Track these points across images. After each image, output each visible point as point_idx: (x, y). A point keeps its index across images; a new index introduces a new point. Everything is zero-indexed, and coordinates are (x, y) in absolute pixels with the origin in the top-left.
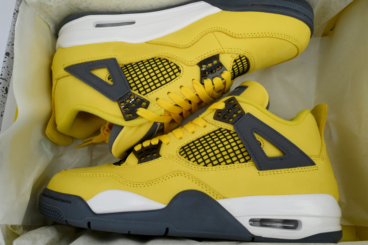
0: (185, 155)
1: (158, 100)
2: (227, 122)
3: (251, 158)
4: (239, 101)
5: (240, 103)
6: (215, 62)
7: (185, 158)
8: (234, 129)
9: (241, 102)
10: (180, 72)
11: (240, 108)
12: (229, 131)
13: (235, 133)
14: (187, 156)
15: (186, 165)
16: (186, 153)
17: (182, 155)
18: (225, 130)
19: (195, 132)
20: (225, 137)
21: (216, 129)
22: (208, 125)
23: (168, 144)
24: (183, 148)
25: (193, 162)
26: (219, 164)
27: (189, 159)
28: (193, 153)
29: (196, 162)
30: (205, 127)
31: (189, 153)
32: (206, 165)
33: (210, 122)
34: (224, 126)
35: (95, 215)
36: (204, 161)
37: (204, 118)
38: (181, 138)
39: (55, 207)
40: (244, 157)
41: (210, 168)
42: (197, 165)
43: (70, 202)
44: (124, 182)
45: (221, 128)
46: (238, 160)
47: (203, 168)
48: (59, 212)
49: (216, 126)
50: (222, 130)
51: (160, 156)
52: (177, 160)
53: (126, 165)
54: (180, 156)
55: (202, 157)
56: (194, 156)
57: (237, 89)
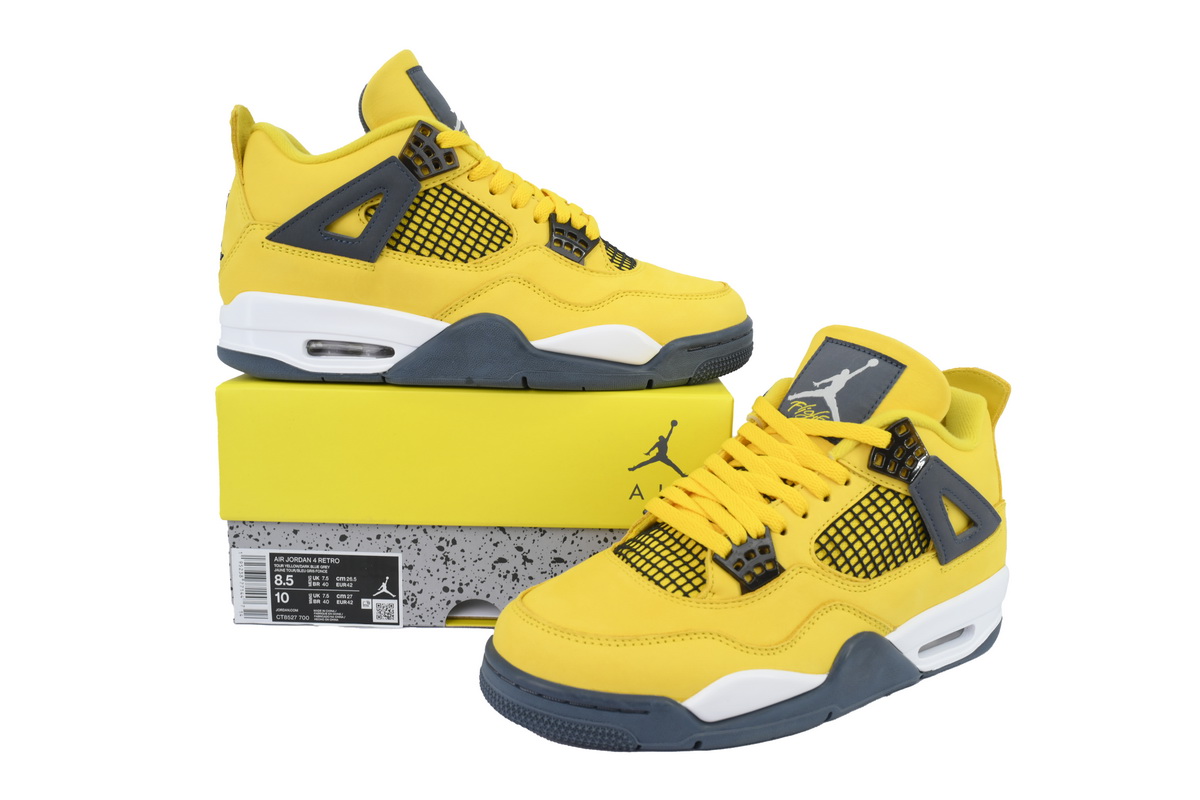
0: (829, 560)
2: (895, 476)
3: (929, 542)
4: (919, 426)
5: (917, 429)
7: (830, 565)
8: (909, 490)
11: (919, 445)
12: (896, 495)
13: (906, 497)
14: (834, 561)
15: (839, 584)
16: (829, 554)
17: (823, 559)
18: (888, 490)
19: (832, 498)
20: (894, 510)
21: (871, 488)
22: (854, 479)
23: (783, 533)
24: (817, 541)
25: (847, 573)
26: (887, 568)
27: (839, 569)
28: (843, 554)
29: (851, 573)
30: (847, 483)
31: (835, 554)
32: (867, 576)
33: (856, 470)
34: (887, 482)
35: (706, 727)
36: (864, 568)
37: (840, 461)
38: (805, 516)
39: (605, 725)
40: (919, 545)
41: (877, 582)
42: (855, 578)
43: (646, 712)
44: (746, 648)
45: (878, 486)
46: (913, 551)
47: (867, 584)
48: (620, 734)
49: (868, 480)
50: (882, 490)
51: (782, 570)
52: (820, 575)
53: (711, 594)
54: (820, 562)
55: (860, 561)
56: (847, 561)
57: (873, 362)
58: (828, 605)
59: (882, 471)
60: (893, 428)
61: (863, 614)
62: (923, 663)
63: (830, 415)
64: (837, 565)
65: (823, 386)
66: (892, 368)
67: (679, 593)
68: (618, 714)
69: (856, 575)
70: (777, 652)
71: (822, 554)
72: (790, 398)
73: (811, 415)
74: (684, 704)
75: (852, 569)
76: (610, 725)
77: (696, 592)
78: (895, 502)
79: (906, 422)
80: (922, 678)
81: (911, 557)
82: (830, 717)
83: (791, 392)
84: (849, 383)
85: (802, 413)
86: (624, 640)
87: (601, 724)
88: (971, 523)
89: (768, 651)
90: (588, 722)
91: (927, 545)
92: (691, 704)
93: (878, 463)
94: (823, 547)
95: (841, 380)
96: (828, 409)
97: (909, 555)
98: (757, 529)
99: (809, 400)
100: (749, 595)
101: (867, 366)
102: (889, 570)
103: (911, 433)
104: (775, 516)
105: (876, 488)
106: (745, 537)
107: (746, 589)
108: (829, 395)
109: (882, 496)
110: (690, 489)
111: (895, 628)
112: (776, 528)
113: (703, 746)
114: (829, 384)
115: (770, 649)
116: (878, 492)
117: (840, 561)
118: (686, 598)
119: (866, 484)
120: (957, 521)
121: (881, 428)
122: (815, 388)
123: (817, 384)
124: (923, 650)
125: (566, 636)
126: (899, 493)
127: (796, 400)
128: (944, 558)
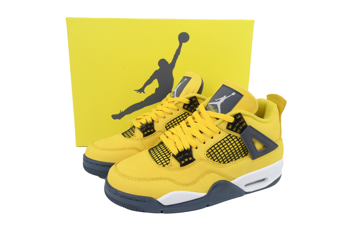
0: (211, 157)
1: (177, 109)
2: (236, 131)
3: (248, 152)
4: (244, 115)
5: (244, 117)
6: (146, 133)
7: (211, 159)
8: (241, 136)
9: (245, 115)
10: (166, 126)
11: (244, 122)
12: (236, 137)
13: (240, 138)
14: (212, 158)
15: (213, 165)
16: (211, 155)
17: (209, 157)
18: (234, 136)
19: (214, 138)
20: (235, 142)
21: (228, 135)
22: (222, 132)
23: (197, 148)
24: (208, 151)
25: (217, 162)
26: (232, 160)
27: (214, 160)
28: (216, 156)
29: (218, 162)
30: (220, 133)
31: (213, 156)
32: (224, 163)
33: (223, 129)
34: (233, 133)
35: (165, 207)
36: (223, 160)
37: (218, 126)
38: (204, 143)
39: (133, 204)
40: (245, 153)
41: (227, 165)
42: (219, 163)
43: (145, 202)
44: (179, 184)
45: (230, 134)
46: (242, 155)
47: (223, 165)
48: (137, 207)
49: (226, 132)
50: (231, 136)
51: (194, 160)
52: (207, 162)
53: (171, 166)
54: (207, 158)
55: (222, 158)
56: (217, 158)
57: (234, 94)
58: (209, 172)
59: (231, 130)
60: (235, 116)
61: (221, 175)
62: (246, 189)
63: (218, 110)
64: (213, 159)
65: (218, 101)
66: (239, 96)
67: (162, 165)
68: (137, 201)
69: (220, 162)
70: (189, 186)
71: (209, 155)
72: (209, 104)
73: (213, 110)
74: (157, 200)
75: (219, 160)
76: (134, 204)
77: (167, 165)
78: (235, 140)
79: (240, 114)
80: (246, 194)
81: (241, 157)
82: (208, 206)
83: (209, 102)
84: (225, 100)
85: (210, 109)
86: (141, 179)
87: (132, 204)
88: (264, 146)
89: (186, 185)
90: (128, 203)
91: (248, 153)
92: (160, 200)
93: (230, 127)
94: (209, 153)
95: (223, 99)
96: (218, 108)
97: (240, 156)
98: (187, 147)
99: (213, 105)
100: (182, 167)
101: (232, 95)
102: (232, 161)
103: (242, 118)
104: (194, 143)
105: (230, 135)
106: (183, 149)
107: (182, 165)
108: (219, 104)
109: (231, 137)
110: (173, 132)
111: (234, 179)
112: (194, 146)
113: (163, 212)
114: (219, 100)
115: (187, 185)
116: (230, 136)
117: (215, 158)
118: (163, 167)
119: (226, 133)
120: (259, 146)
121: (231, 116)
122: (215, 101)
123: (216, 100)
124: (246, 185)
125: (124, 177)
126: (237, 137)
127: (210, 105)
128: (254, 157)
